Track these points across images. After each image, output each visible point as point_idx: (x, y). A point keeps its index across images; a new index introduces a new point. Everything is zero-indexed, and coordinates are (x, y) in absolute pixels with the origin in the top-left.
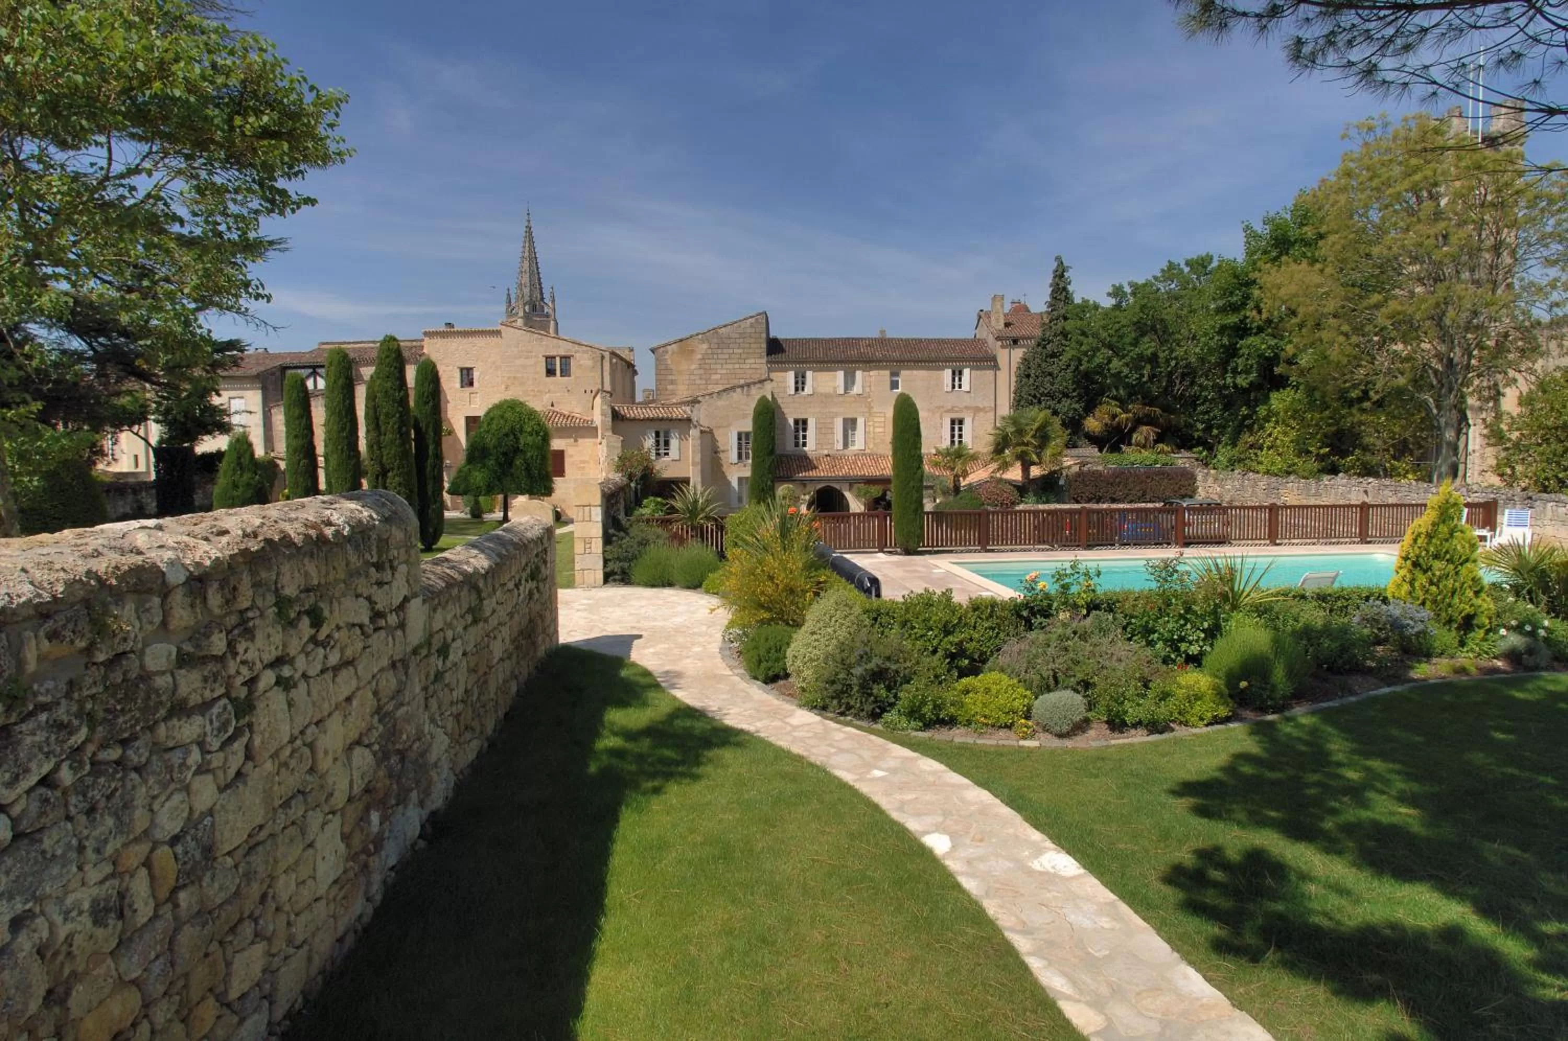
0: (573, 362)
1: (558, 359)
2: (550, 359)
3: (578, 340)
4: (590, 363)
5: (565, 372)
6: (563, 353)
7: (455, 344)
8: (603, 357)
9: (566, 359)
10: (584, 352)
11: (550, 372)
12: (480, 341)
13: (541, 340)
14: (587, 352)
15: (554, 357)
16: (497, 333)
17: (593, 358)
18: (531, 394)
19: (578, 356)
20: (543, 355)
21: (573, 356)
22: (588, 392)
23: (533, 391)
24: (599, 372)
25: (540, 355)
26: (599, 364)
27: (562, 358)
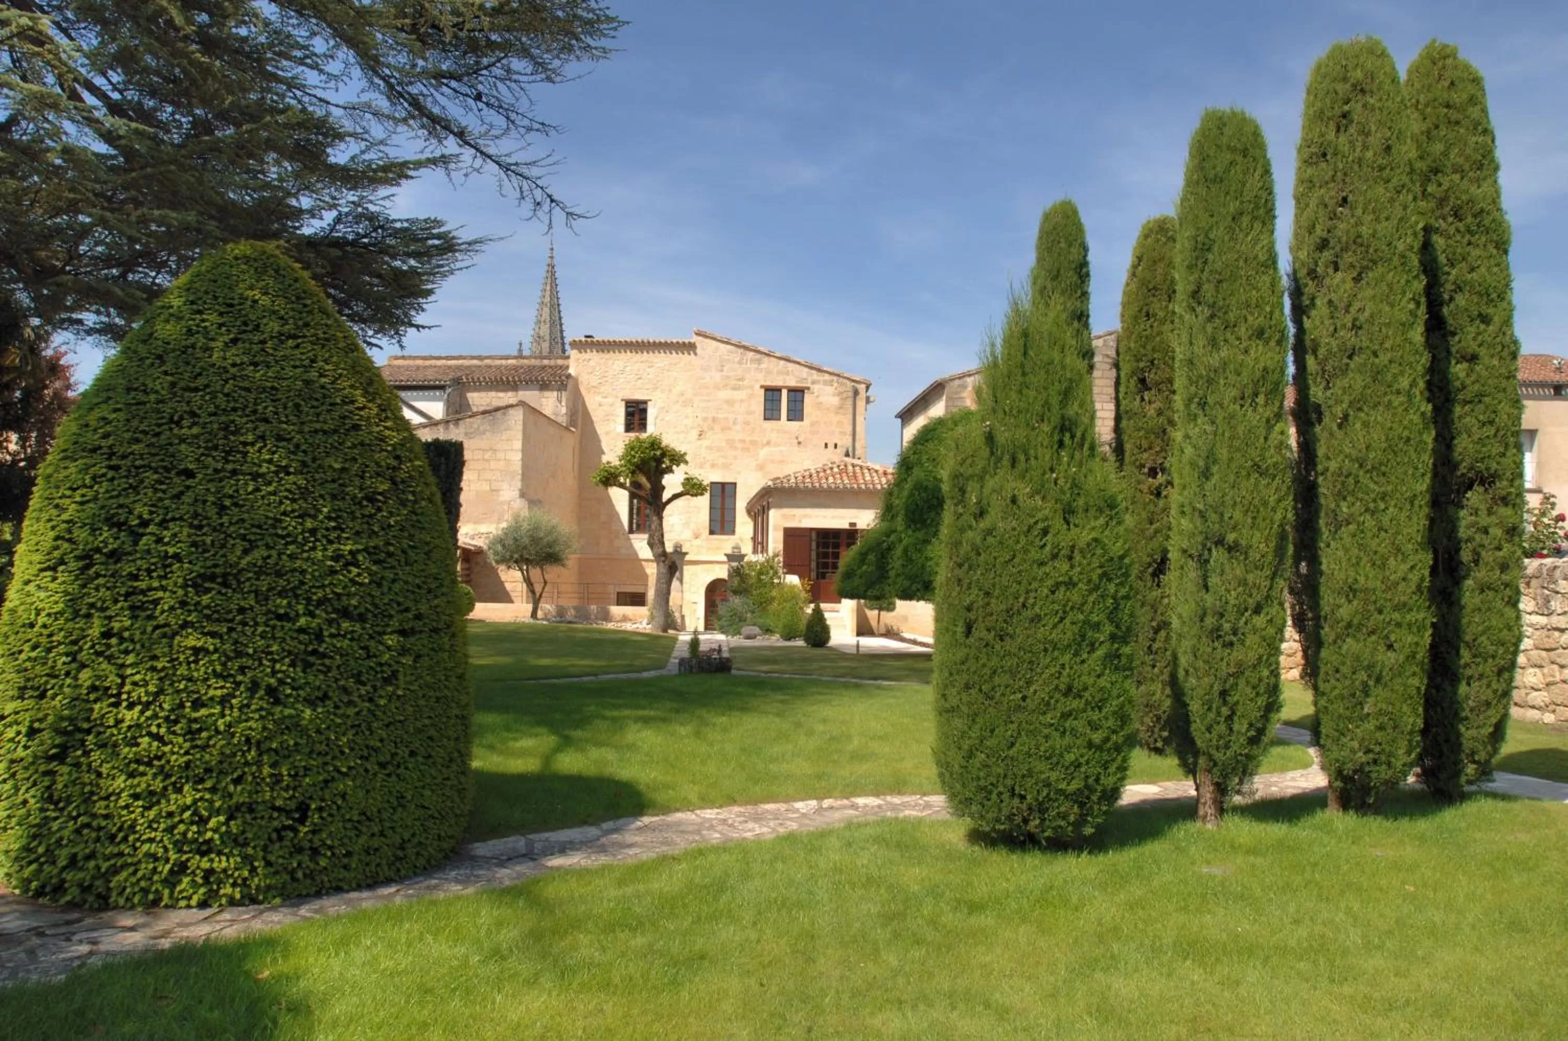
0: (808, 398)
1: (784, 393)
2: (772, 393)
3: (816, 363)
4: (835, 401)
5: (796, 414)
6: (793, 383)
7: (620, 361)
8: (856, 393)
9: (797, 394)
10: (825, 383)
11: (771, 413)
12: (661, 359)
13: (759, 362)
14: (831, 383)
15: (778, 390)
16: (690, 348)
17: (840, 394)
18: (740, 445)
19: (816, 388)
20: (762, 387)
21: (808, 388)
22: (831, 446)
23: (743, 441)
24: (850, 417)
25: (757, 387)
26: (849, 402)
27: (791, 390)
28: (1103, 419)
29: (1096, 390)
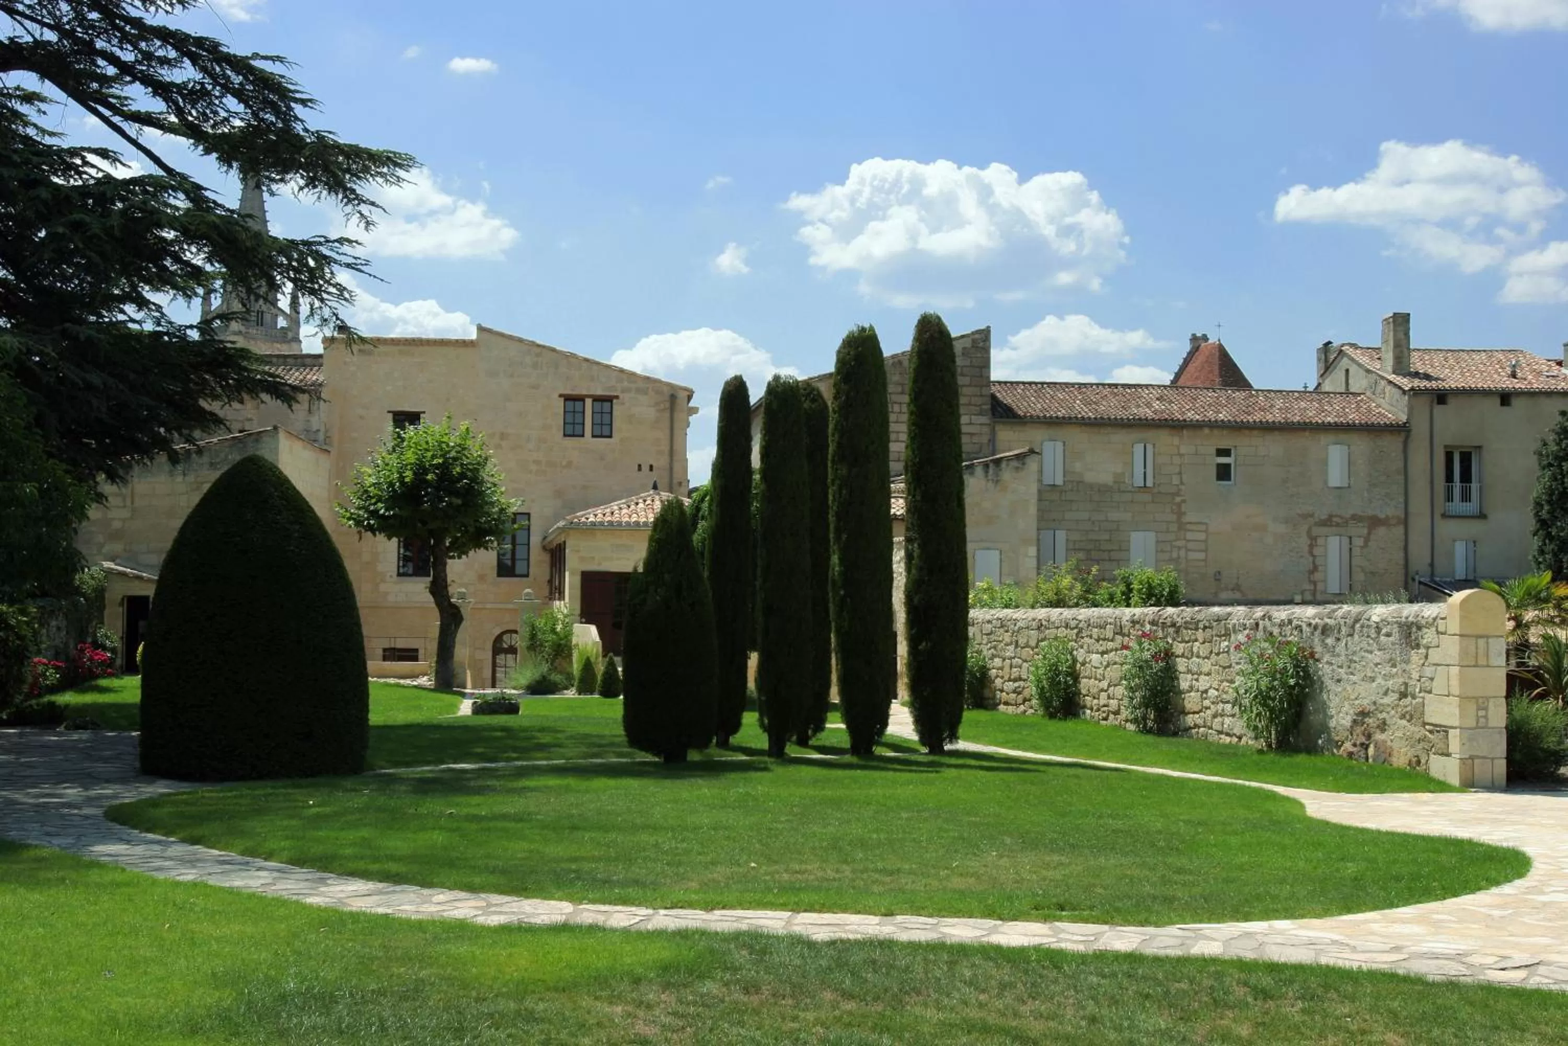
0: (617, 411)
1: (589, 402)
2: (573, 403)
4: (650, 413)
5: (604, 430)
6: (597, 392)
9: (604, 404)
10: (638, 391)
11: (572, 429)
12: (437, 362)
13: (557, 365)
14: (645, 391)
15: (581, 399)
16: (471, 346)
17: (657, 404)
18: (534, 467)
19: (624, 397)
20: (561, 396)
21: (617, 397)
22: (645, 468)
23: (537, 462)
24: (668, 432)
25: (556, 396)
26: (667, 415)
27: (597, 399)
28: (972, 434)
29: (963, 400)
